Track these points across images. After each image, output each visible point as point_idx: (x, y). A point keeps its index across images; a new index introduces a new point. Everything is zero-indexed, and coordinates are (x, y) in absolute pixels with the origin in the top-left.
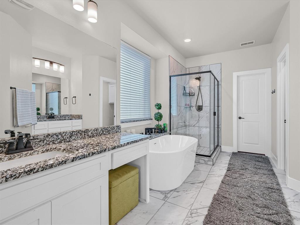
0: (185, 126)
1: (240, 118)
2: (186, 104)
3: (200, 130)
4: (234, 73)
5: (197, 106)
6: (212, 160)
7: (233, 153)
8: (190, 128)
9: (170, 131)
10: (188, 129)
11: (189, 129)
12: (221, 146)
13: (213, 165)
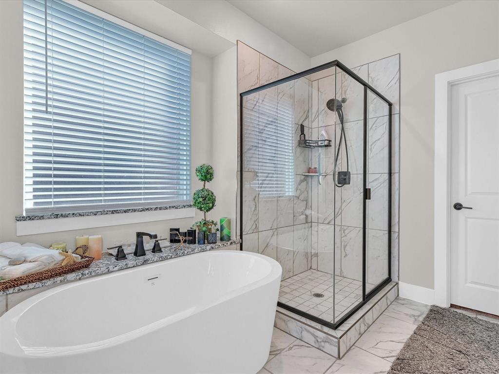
0: (307, 222)
1: (458, 207)
2: (310, 168)
3: (343, 235)
4: (436, 75)
5: (337, 173)
6: (336, 340)
7: (431, 311)
8: (321, 226)
9: (241, 238)
10: (316, 229)
11: (317, 231)
12: (397, 284)
13: (339, 358)
